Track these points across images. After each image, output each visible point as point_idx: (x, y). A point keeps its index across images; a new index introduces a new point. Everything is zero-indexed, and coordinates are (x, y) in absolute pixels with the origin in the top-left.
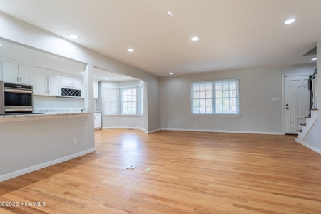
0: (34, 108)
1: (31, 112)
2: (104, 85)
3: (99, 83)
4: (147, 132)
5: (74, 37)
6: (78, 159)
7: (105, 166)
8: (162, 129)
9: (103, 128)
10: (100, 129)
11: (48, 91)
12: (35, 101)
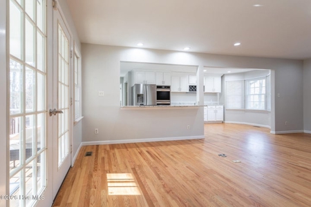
0: (171, 102)
1: (169, 104)
2: (227, 79)
3: (222, 77)
4: (274, 132)
5: (187, 49)
6: (189, 140)
7: (204, 149)
8: (305, 131)
9: (226, 122)
10: (223, 122)
11: (180, 89)
12: (172, 96)
